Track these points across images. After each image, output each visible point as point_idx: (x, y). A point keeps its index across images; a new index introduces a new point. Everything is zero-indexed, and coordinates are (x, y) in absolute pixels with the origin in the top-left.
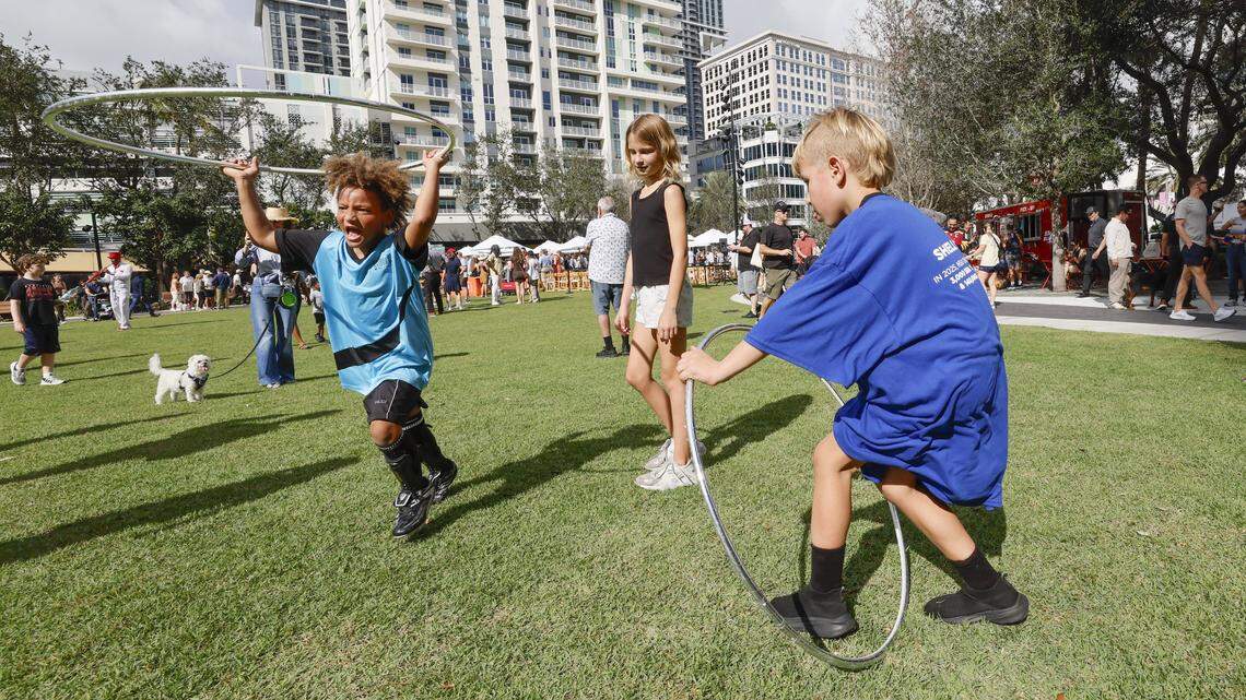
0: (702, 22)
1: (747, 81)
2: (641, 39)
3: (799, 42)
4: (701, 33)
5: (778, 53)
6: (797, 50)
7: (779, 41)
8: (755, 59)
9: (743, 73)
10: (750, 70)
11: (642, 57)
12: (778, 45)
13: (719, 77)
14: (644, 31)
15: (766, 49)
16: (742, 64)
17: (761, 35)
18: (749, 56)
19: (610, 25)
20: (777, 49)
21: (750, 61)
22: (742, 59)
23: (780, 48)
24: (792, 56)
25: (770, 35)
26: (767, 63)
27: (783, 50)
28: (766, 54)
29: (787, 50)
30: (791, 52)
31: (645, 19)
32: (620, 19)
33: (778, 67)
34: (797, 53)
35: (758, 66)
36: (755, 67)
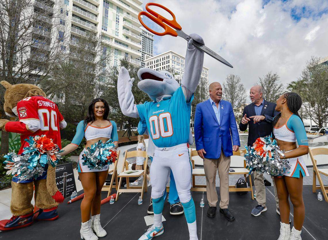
0: (146, 52)
1: (161, 67)
2: (122, 23)
3: (180, 56)
4: (145, 55)
5: (173, 58)
6: (179, 58)
7: (174, 55)
8: (165, 59)
9: (160, 64)
10: (163, 63)
11: (121, 31)
12: (173, 55)
13: (152, 65)
14: (124, 20)
15: (169, 57)
16: (160, 61)
17: (168, 52)
18: (163, 59)
19: (106, 12)
20: (173, 57)
21: (163, 60)
22: (160, 60)
23: (174, 57)
24: (177, 60)
25: (171, 52)
26: (169, 61)
27: (175, 58)
28: (169, 58)
29: (176, 58)
30: (177, 59)
31: (125, 15)
32: (112, 12)
33: (173, 63)
34: (179, 59)
35: (166, 62)
36: (165, 62)
